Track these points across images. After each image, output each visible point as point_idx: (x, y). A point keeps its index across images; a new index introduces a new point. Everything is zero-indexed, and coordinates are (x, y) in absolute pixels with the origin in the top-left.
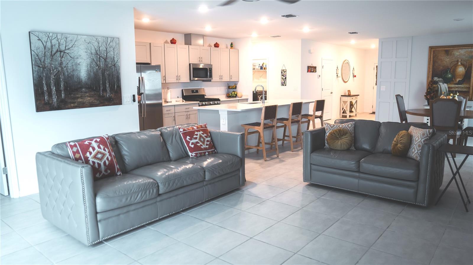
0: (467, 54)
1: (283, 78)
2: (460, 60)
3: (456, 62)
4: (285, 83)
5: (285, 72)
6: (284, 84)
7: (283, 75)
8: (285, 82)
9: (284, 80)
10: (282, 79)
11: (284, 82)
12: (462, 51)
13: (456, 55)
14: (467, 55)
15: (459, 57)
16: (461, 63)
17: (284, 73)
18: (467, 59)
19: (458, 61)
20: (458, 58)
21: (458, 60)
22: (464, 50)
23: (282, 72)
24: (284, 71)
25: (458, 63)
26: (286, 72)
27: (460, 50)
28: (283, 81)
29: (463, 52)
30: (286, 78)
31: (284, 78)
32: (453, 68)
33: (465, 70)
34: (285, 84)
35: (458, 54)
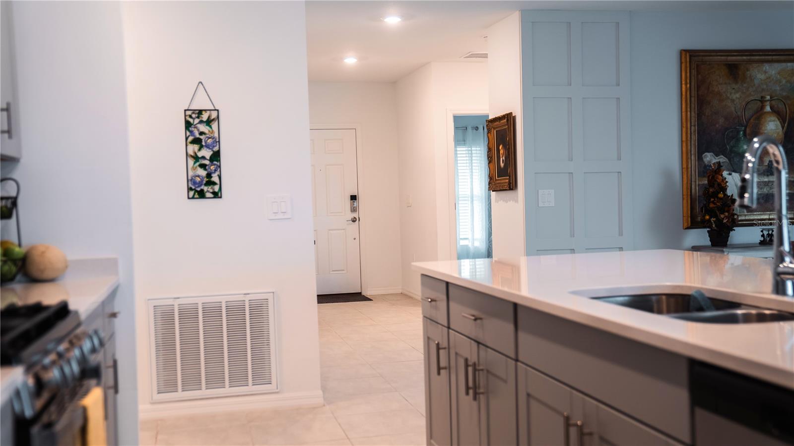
0: (785, 78)
1: (196, 158)
2: (768, 98)
3: (759, 103)
4: (210, 183)
5: (209, 122)
6: (205, 188)
7: (197, 141)
8: (215, 178)
9: (203, 166)
10: (191, 162)
11: (209, 175)
12: (772, 70)
13: (756, 82)
14: (784, 81)
15: (765, 86)
16: (771, 108)
17: (203, 128)
18: (784, 94)
19: (762, 100)
20: (763, 90)
21: (762, 97)
22: (776, 65)
23: (188, 125)
24: (205, 117)
25: (763, 107)
26: (214, 126)
27: (766, 67)
28: (203, 173)
29: (773, 72)
30: (216, 156)
31: (207, 153)
32: (752, 120)
33: (783, 127)
34: (216, 188)
35: (760, 76)
